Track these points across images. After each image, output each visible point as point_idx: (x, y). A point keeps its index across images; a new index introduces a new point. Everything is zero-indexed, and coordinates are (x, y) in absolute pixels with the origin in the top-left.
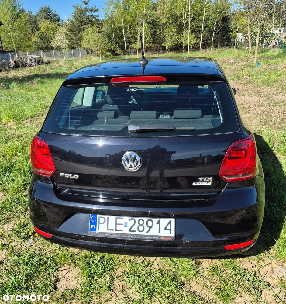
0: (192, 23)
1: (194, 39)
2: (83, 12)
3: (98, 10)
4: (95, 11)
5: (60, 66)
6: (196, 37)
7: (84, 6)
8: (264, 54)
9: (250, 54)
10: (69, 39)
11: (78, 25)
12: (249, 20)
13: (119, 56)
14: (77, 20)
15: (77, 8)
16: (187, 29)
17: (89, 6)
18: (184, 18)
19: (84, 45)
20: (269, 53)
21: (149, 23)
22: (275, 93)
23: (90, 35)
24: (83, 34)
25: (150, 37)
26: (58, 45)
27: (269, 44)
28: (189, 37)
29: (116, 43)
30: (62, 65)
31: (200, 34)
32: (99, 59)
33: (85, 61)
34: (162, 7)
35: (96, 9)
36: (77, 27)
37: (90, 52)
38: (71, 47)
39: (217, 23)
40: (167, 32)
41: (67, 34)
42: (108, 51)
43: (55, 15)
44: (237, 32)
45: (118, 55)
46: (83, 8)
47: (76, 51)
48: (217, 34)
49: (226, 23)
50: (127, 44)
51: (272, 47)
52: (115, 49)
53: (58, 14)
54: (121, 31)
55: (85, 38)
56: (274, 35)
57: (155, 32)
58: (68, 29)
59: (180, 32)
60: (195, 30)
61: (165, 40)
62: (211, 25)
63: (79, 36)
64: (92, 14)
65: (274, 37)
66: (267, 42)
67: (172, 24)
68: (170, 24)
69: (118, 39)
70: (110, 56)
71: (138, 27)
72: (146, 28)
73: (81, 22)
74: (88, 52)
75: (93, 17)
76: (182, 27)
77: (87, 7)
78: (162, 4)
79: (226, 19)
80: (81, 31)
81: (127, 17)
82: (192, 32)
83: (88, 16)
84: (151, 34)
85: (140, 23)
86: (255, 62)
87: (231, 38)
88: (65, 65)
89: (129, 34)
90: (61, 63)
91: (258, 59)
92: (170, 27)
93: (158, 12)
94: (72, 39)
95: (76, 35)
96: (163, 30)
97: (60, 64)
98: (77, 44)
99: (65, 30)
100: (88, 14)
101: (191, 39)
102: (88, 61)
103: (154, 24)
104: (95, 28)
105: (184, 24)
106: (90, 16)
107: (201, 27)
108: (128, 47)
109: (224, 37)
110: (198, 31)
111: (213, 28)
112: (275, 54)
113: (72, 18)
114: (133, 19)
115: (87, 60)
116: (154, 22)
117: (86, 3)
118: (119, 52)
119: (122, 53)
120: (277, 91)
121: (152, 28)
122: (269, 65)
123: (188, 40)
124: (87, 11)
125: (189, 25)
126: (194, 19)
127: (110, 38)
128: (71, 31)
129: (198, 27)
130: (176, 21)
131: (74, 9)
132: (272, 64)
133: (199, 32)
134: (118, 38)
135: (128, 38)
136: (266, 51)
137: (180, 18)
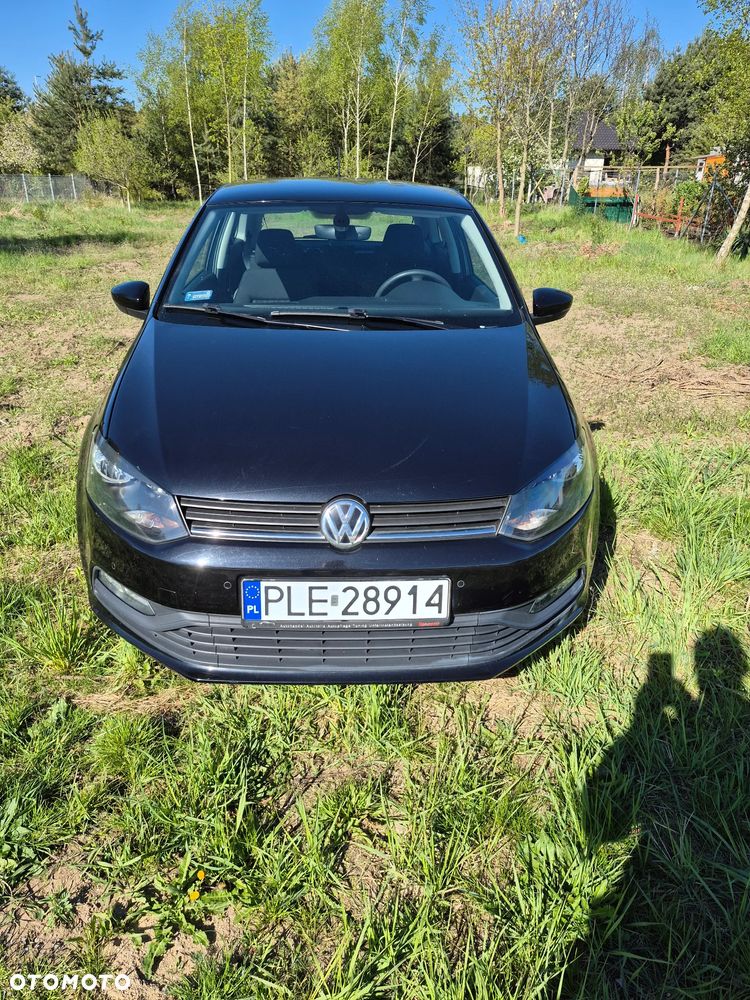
0: (363, 132)
1: (370, 170)
2: (77, 76)
3: (120, 74)
4: (114, 75)
5: (11, 218)
6: (374, 165)
7: (80, 60)
8: (531, 217)
9: (502, 215)
10: (41, 146)
11: (65, 112)
12: (499, 131)
13: (182, 200)
14: (62, 95)
15: (60, 62)
16: (354, 143)
17: (97, 60)
18: (346, 115)
19: (83, 165)
20: (544, 215)
21: (257, 121)
22: (579, 317)
23: (97, 140)
24: (81, 135)
25: (262, 156)
26: (11, 161)
27: (539, 195)
28: (358, 165)
29: (173, 166)
30: (18, 215)
31: (385, 158)
32: (126, 205)
33: (87, 209)
34: (289, 82)
35: (115, 70)
36: (62, 114)
37: (101, 185)
38: (47, 170)
39: (425, 134)
40: (303, 146)
41: (35, 134)
42: (154, 186)
43: (6, 81)
44: (469, 161)
45: (180, 198)
46: (78, 65)
47: (60, 182)
48: (423, 162)
49: (444, 136)
50: (203, 172)
51: (546, 201)
52: (171, 182)
53: (15, 80)
54: (185, 134)
55: (84, 148)
56: (549, 173)
57: (273, 146)
58: (37, 120)
59: (335, 149)
60: (372, 148)
61: (300, 168)
62: (409, 139)
63: (69, 142)
64: (104, 82)
65: (550, 179)
66: (537, 189)
67: (316, 127)
68: (310, 129)
69: (178, 157)
70: (159, 199)
71: (229, 128)
72: (251, 132)
73: (73, 102)
74: (95, 185)
75: (108, 93)
76: (341, 137)
77: (91, 64)
78: (290, 75)
79: (444, 127)
80: (76, 127)
81: (201, 102)
82: (365, 153)
83: (94, 89)
84: (264, 150)
85: (235, 119)
86: (516, 233)
87: (455, 175)
88: (26, 218)
89: (207, 145)
90: (13, 212)
91: (522, 227)
92: (311, 135)
93: (280, 94)
94: (50, 149)
95: (60, 138)
96: (294, 141)
97: (11, 213)
98: (64, 161)
99: (30, 122)
100: (94, 83)
101: (364, 170)
102: (93, 208)
103: (269, 123)
104: (112, 122)
105: (346, 131)
106: (100, 88)
107: (386, 141)
108: (205, 179)
109: (440, 171)
110: (379, 152)
111: (415, 147)
112: (557, 217)
113: (48, 91)
114: (218, 109)
115: (90, 207)
116: (272, 118)
117: (87, 53)
118: (182, 191)
119: (192, 195)
120: (584, 312)
121: (265, 134)
122: (549, 243)
123: (355, 171)
124: (89, 73)
125: (358, 134)
126: (367, 120)
127: (154, 150)
128: (46, 125)
129: (378, 141)
130: (325, 121)
131: (54, 66)
132: (555, 241)
133: (380, 154)
134: (180, 153)
135: (205, 155)
136: (536, 210)
137: (335, 115)
